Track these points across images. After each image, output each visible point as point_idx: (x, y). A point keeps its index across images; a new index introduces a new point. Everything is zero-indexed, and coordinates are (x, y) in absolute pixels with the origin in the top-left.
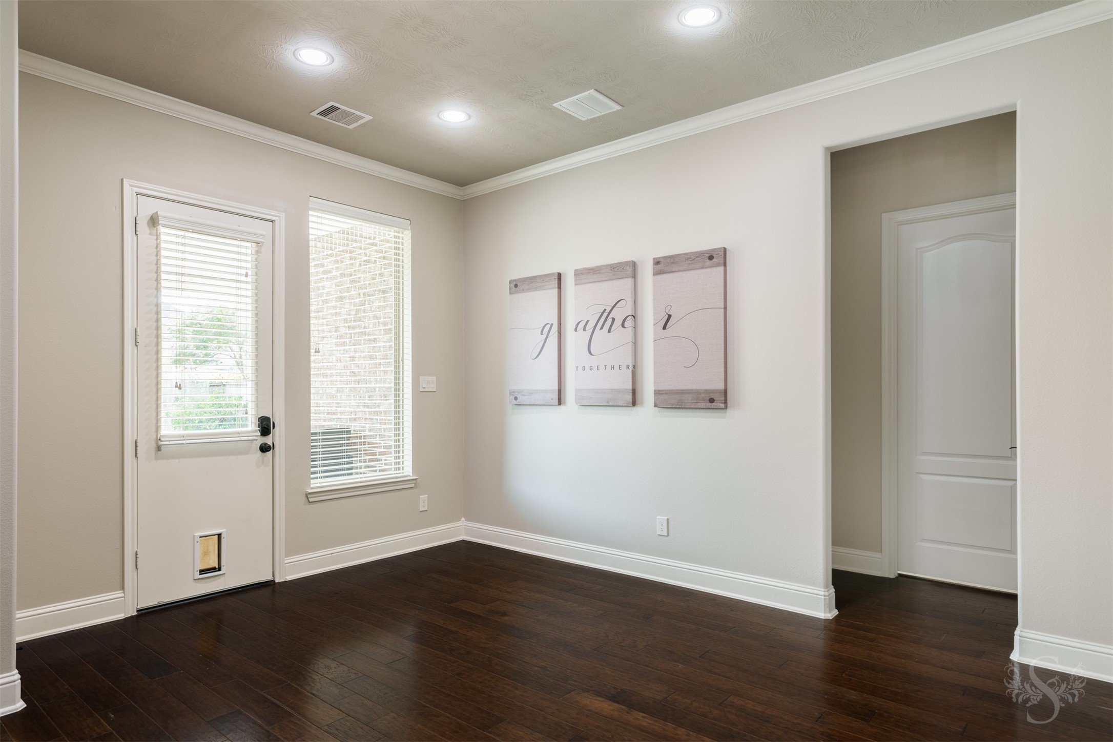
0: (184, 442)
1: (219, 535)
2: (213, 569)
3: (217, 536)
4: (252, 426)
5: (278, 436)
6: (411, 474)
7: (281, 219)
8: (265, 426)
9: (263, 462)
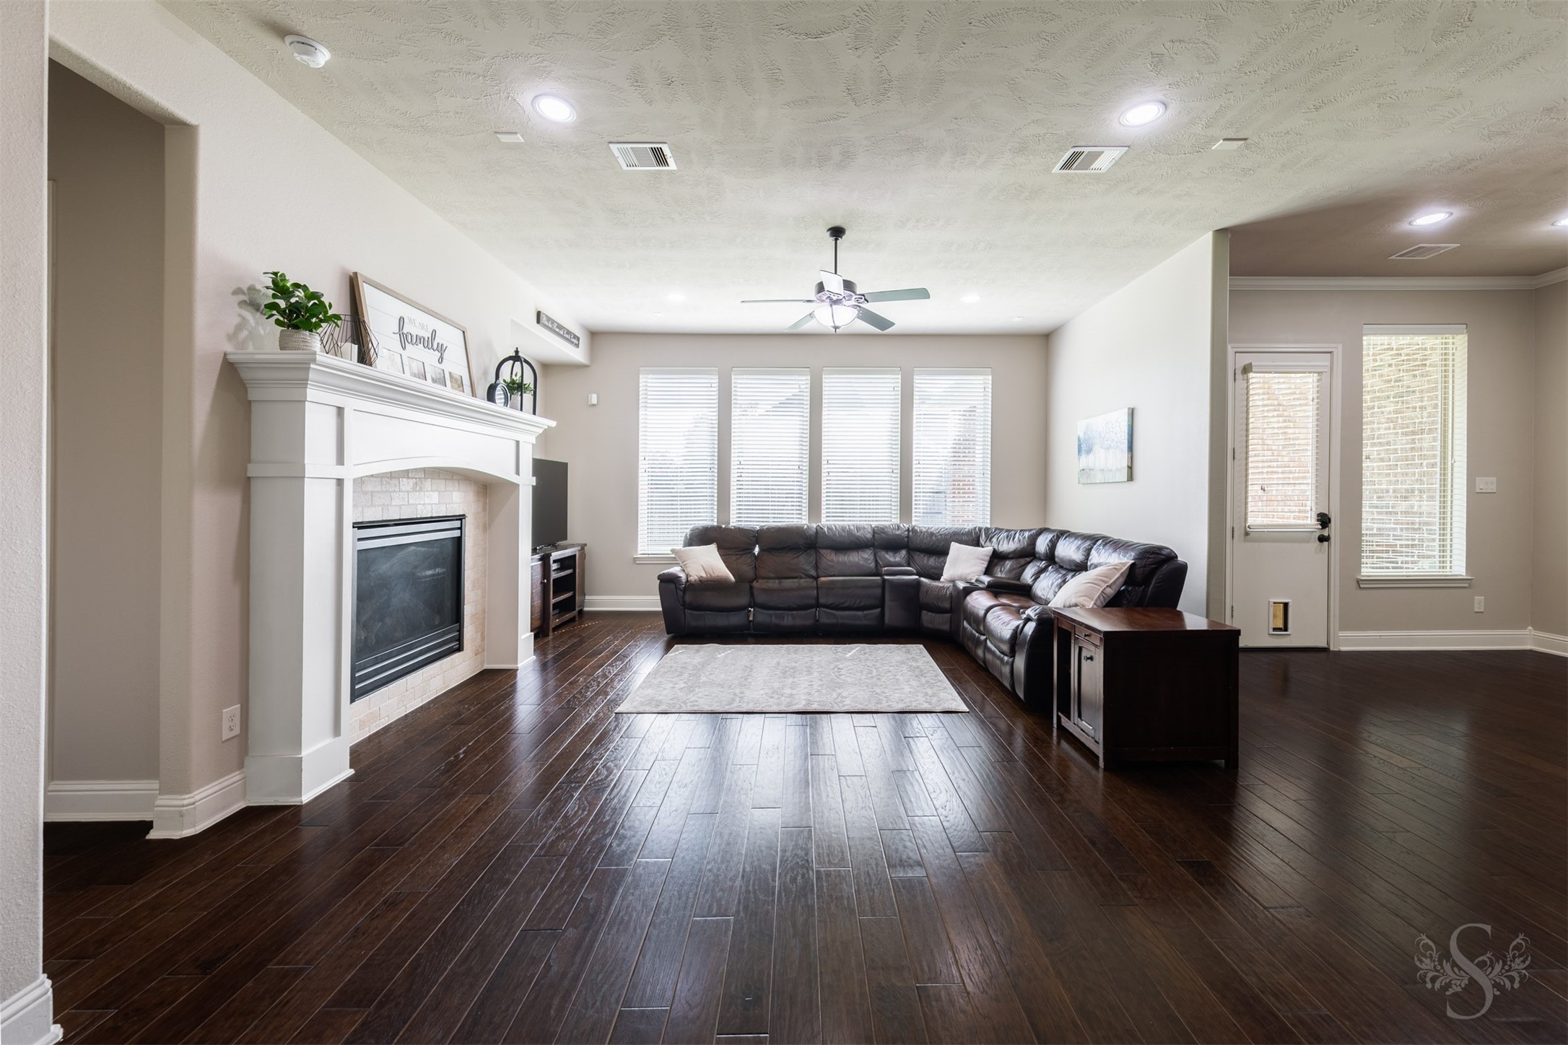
0: (1265, 530)
1: (1286, 605)
2: (1279, 629)
3: (1282, 605)
4: (1311, 521)
5: (1334, 530)
6: (1464, 574)
7: (1338, 350)
8: (1324, 520)
9: (1320, 550)
